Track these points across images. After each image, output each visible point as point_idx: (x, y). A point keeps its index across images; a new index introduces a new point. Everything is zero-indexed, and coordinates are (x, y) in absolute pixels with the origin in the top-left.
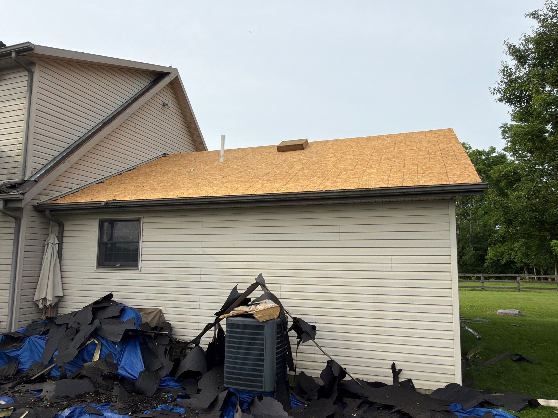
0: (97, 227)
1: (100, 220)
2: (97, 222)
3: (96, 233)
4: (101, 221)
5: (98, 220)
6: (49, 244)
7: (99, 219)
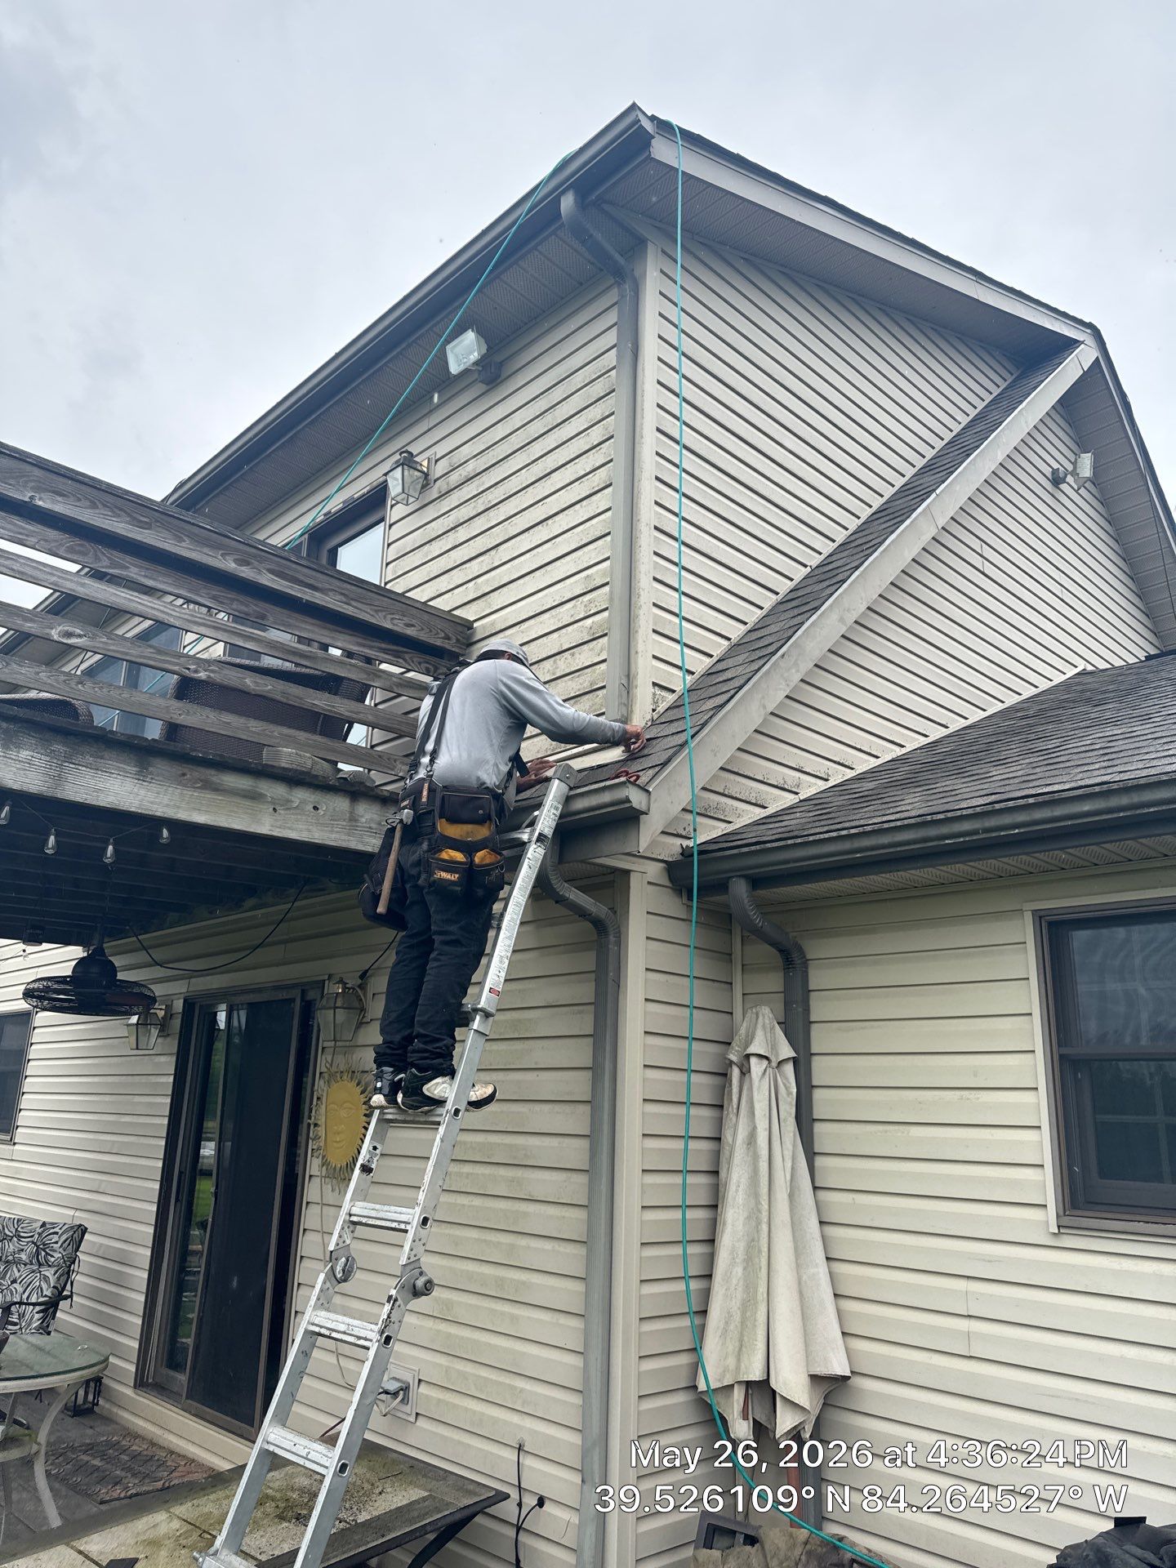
0: (1026, 963)
1: (1039, 917)
2: (1025, 931)
3: (1029, 997)
4: (1051, 924)
5: (1028, 918)
6: (753, 1060)
7: (1034, 912)
